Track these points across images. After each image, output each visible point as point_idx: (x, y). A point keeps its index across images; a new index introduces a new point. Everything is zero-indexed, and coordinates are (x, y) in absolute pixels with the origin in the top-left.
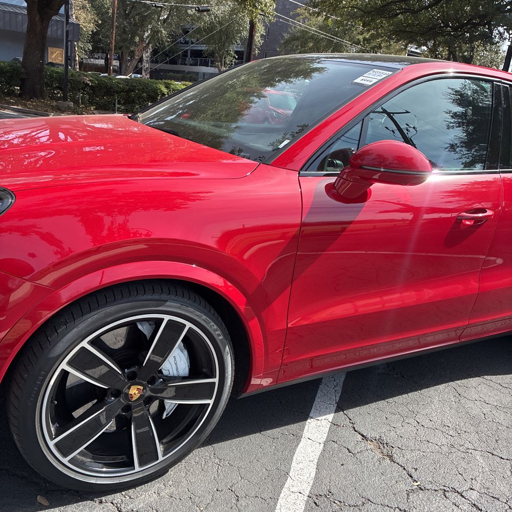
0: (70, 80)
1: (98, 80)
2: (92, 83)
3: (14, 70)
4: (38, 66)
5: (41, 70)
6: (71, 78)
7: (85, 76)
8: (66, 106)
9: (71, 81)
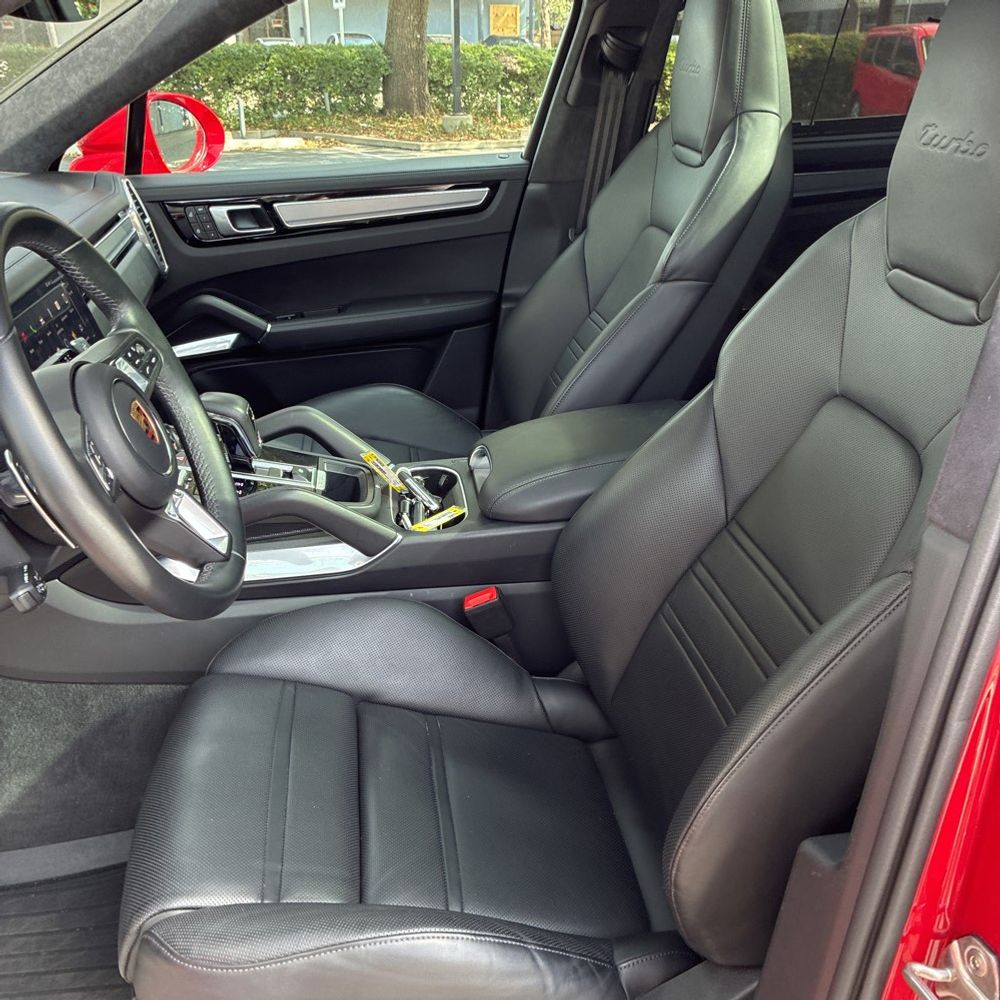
0: (478, 66)
1: (534, 60)
2: (523, 67)
3: (368, 61)
4: (414, 45)
5: (418, 54)
6: (479, 63)
7: (511, 54)
8: (458, 123)
9: (480, 70)
